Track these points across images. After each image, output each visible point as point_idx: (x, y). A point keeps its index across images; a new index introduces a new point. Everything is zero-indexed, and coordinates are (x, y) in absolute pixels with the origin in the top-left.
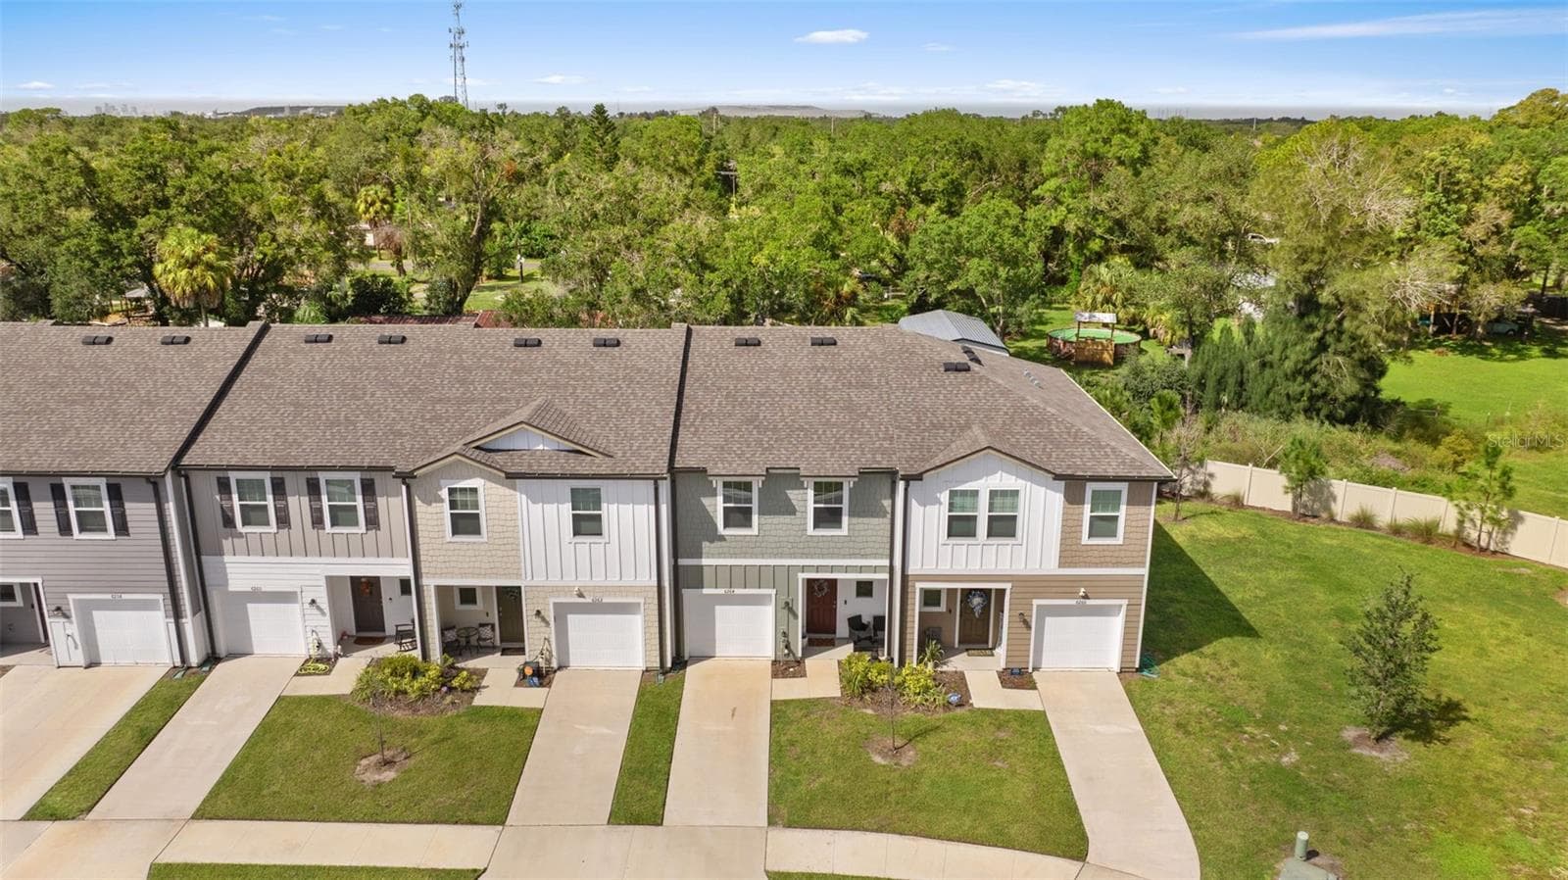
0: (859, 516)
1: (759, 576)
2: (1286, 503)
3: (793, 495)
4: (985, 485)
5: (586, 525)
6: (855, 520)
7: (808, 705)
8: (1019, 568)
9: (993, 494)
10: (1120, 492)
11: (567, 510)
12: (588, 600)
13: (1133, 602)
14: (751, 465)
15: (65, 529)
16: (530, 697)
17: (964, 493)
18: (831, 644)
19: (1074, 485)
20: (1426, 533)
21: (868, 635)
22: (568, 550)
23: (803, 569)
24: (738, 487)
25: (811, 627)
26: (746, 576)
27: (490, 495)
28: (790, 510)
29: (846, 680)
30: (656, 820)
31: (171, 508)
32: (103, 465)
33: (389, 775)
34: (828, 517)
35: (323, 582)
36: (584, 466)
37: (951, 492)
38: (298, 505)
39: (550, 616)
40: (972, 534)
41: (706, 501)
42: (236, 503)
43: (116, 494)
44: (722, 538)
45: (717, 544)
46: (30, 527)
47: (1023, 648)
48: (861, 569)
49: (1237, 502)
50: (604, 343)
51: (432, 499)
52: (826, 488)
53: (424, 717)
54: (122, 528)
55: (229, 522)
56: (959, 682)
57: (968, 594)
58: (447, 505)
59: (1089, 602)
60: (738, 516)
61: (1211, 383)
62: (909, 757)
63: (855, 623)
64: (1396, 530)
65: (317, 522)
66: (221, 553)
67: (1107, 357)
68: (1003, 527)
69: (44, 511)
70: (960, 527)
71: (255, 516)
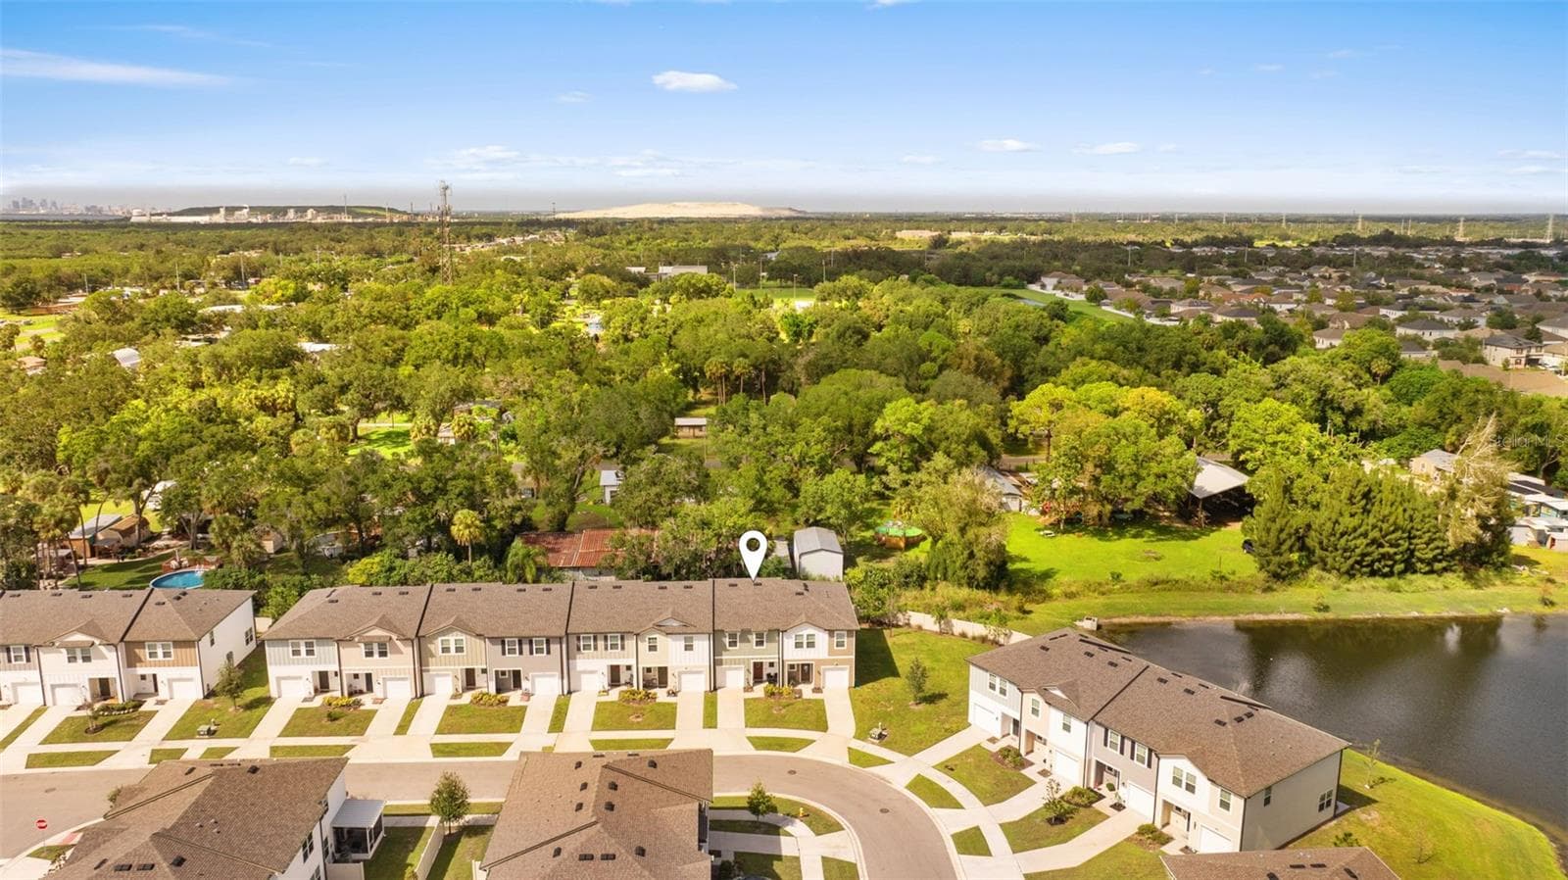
0: (769, 643)
1: (739, 662)
2: (936, 628)
3: (750, 637)
4: (805, 633)
5: (688, 648)
6: (767, 644)
7: (755, 699)
8: (816, 657)
9: (808, 635)
10: (844, 635)
11: (682, 644)
12: (688, 670)
13: (851, 666)
14: (738, 630)
15: (531, 653)
16: (672, 700)
17: (799, 635)
18: (761, 682)
19: (831, 632)
20: (984, 639)
21: (772, 679)
22: (682, 656)
23: (753, 659)
24: (733, 636)
25: (755, 678)
26: (734, 662)
27: (661, 640)
28: (749, 641)
29: (766, 692)
30: (715, 727)
31: (563, 646)
32: (546, 634)
33: (639, 720)
34: (760, 643)
35: (604, 667)
36: (688, 630)
37: (796, 635)
38: (601, 643)
39: (676, 676)
40: (802, 647)
41: (724, 640)
42: (582, 643)
43: (548, 642)
44: (729, 650)
45: (728, 652)
46: (521, 653)
47: (818, 681)
48: (770, 659)
49: (920, 628)
50: (687, 587)
51: (644, 641)
52: (760, 635)
53: (642, 705)
54: (548, 652)
55: (579, 649)
56: (800, 692)
57: (803, 665)
58: (648, 643)
59: (838, 667)
60: (733, 644)
61: (932, 568)
62: (783, 711)
63: (769, 675)
64: (974, 638)
65: (606, 649)
66: (576, 659)
67: (902, 544)
68: (811, 645)
69: (526, 648)
70: (798, 645)
71: (587, 647)
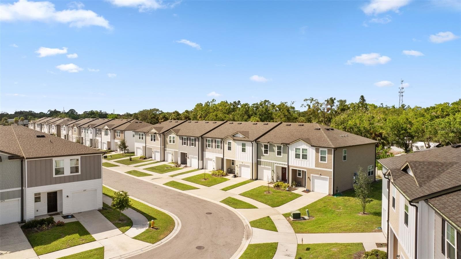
0: (284, 153)
1: (269, 164)
3: (274, 148)
4: (301, 147)
5: (244, 150)
6: (284, 154)
7: (266, 187)
8: (308, 166)
9: (303, 149)
10: (326, 151)
11: (241, 147)
12: (243, 164)
13: (330, 178)
15: (190, 145)
16: (231, 178)
17: (298, 149)
19: (317, 148)
22: (241, 154)
23: (276, 163)
24: (266, 146)
25: (282, 179)
26: (267, 164)
27: (233, 143)
28: (274, 151)
29: (275, 184)
31: (200, 142)
32: (194, 135)
33: (204, 180)
34: (279, 153)
35: (215, 158)
36: (244, 139)
37: (296, 148)
38: (214, 144)
39: (238, 166)
40: (299, 158)
41: (262, 148)
42: (208, 143)
43: (195, 140)
44: (264, 156)
45: (263, 157)
46: (187, 145)
47: (309, 185)
48: (282, 164)
51: (226, 144)
52: (279, 147)
53: (216, 177)
54: (195, 146)
55: (207, 146)
58: (227, 145)
59: (321, 176)
60: (266, 152)
65: (215, 147)
66: (205, 151)
68: (305, 157)
69: (189, 142)
70: (297, 156)
71: (209, 146)
